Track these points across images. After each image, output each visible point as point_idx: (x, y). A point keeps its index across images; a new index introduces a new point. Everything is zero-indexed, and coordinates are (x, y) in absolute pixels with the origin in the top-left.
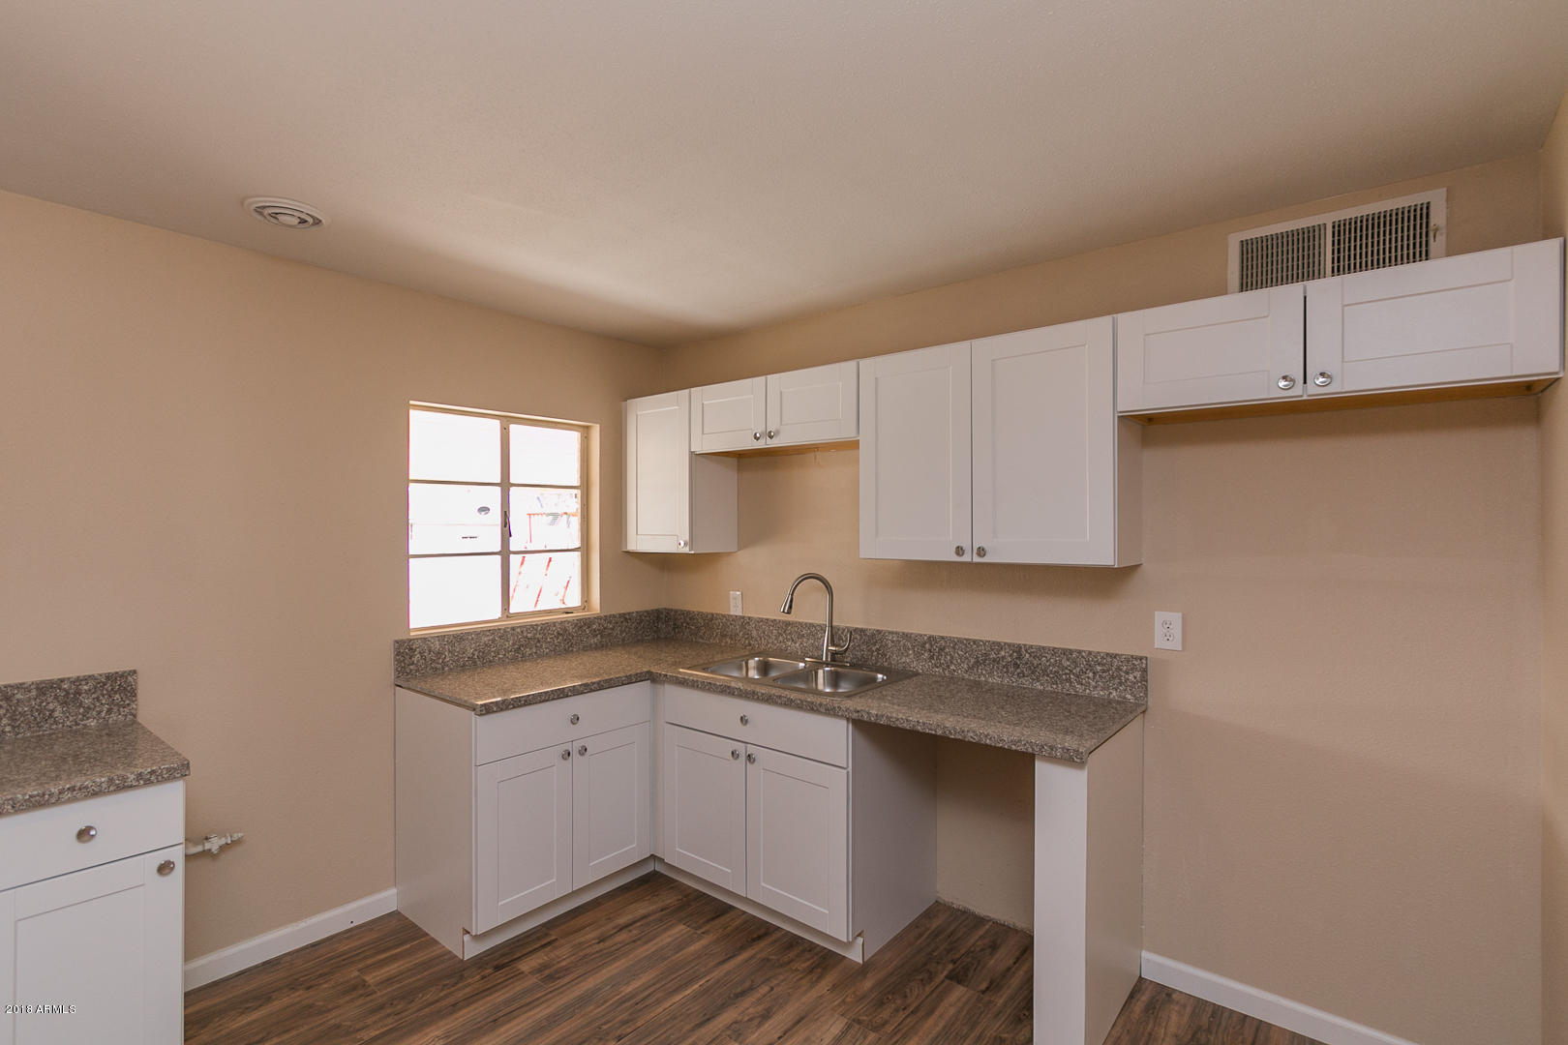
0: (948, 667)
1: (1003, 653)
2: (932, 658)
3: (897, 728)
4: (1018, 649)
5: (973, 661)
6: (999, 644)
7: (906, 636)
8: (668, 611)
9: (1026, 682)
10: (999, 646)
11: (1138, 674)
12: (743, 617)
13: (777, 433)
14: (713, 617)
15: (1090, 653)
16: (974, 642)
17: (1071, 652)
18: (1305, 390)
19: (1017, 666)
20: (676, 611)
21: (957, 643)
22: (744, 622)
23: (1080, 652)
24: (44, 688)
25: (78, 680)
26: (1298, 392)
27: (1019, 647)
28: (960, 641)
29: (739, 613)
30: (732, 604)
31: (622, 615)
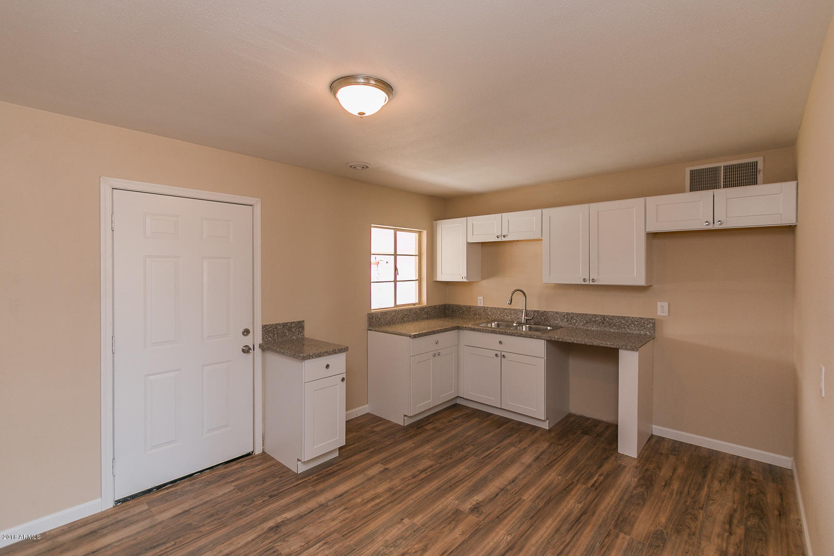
0: (575, 324)
1: (597, 318)
2: (568, 321)
3: (566, 342)
4: (604, 317)
5: (585, 321)
6: (596, 315)
7: (557, 313)
8: (449, 305)
9: (607, 329)
10: (596, 316)
11: (651, 325)
12: (484, 307)
13: (507, 235)
14: (470, 307)
15: (633, 317)
16: (586, 314)
17: (625, 317)
18: (713, 226)
19: (603, 323)
20: (453, 305)
21: (578, 315)
22: (485, 309)
23: (629, 317)
24: (285, 325)
25: (292, 323)
26: (711, 227)
27: (604, 316)
28: (580, 314)
29: (482, 305)
30: (479, 302)
31: (434, 306)
